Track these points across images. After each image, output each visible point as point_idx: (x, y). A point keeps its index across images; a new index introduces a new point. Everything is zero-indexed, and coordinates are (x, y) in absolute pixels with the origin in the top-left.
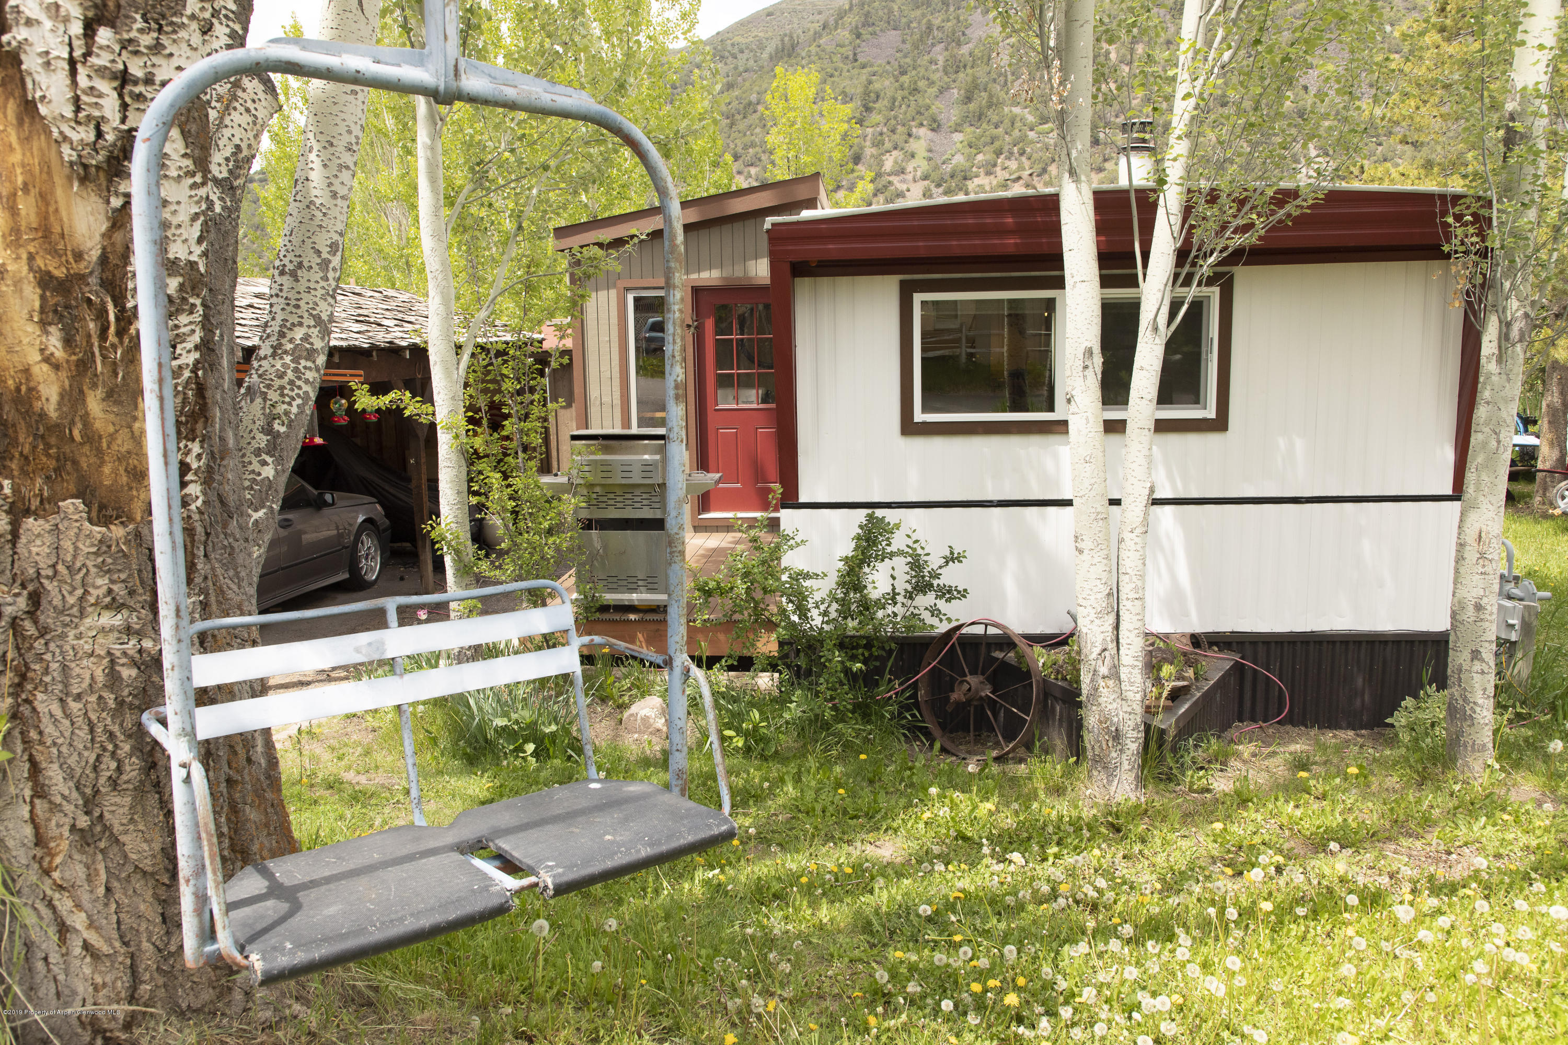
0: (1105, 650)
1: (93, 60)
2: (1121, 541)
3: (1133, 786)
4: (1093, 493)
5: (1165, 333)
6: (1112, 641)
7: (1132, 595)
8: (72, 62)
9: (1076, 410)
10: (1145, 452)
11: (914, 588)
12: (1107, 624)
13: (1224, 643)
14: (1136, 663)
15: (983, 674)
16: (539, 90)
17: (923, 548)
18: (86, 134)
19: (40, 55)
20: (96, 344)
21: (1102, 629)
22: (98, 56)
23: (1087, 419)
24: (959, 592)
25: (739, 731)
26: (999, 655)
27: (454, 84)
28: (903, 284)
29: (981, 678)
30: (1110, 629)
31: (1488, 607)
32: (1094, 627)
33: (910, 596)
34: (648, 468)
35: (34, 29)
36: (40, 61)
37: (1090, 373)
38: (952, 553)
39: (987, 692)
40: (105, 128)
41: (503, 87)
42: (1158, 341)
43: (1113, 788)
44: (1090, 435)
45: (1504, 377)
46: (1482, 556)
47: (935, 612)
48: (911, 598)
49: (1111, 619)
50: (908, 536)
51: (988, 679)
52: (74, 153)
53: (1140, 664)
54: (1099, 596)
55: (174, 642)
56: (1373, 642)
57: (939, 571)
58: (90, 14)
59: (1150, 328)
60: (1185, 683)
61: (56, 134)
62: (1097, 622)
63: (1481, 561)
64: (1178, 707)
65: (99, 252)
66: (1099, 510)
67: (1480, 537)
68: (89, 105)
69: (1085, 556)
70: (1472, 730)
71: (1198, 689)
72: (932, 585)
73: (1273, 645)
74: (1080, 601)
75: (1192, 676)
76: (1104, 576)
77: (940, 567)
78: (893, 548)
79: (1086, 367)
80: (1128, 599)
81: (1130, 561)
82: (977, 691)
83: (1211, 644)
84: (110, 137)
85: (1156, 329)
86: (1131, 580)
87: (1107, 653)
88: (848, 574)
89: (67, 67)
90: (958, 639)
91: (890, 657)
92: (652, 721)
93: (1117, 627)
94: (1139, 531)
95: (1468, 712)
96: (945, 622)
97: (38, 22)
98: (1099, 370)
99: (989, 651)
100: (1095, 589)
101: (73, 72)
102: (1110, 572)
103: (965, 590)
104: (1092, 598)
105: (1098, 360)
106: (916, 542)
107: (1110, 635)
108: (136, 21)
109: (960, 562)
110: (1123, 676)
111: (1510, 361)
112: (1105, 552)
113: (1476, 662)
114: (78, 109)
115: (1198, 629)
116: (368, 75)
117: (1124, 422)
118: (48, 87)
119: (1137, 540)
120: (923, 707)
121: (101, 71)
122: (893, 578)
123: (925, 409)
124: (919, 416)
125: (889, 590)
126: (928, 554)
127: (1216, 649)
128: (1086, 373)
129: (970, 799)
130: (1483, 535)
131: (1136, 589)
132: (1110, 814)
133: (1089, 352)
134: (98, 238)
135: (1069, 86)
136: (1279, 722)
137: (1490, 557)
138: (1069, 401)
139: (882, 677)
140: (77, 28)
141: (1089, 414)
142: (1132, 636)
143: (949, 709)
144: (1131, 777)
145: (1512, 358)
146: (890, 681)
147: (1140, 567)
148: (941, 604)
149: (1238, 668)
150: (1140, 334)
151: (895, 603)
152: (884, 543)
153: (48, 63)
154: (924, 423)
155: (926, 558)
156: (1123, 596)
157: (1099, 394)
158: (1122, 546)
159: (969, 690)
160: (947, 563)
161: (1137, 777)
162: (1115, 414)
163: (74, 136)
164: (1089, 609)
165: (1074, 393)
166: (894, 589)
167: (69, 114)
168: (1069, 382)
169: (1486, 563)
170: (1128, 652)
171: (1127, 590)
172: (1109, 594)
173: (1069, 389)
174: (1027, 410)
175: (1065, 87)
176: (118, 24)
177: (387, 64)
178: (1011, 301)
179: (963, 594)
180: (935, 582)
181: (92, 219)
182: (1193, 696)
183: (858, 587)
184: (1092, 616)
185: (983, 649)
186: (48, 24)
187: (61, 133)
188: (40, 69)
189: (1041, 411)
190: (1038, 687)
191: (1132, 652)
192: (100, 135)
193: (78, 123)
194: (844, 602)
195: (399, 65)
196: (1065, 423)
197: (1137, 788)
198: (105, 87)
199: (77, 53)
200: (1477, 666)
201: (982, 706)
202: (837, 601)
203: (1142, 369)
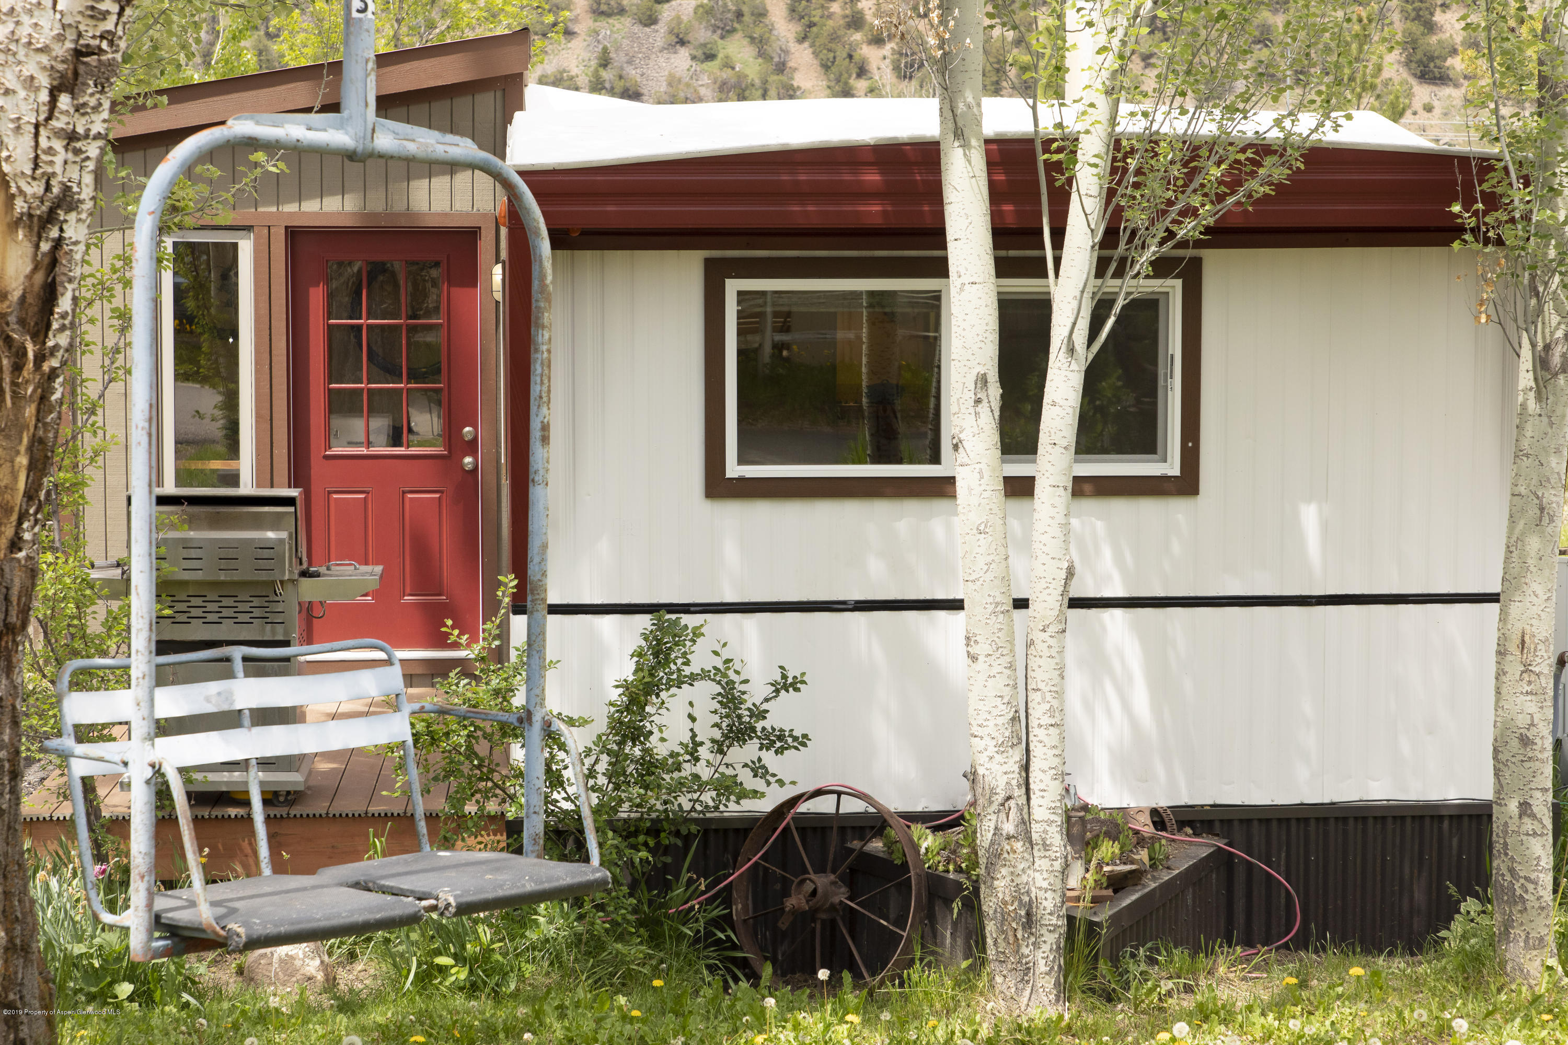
0: (1009, 798)
1: (54, 123)
2: (1030, 644)
3: (1052, 997)
4: (990, 575)
5: (1084, 355)
6: (1019, 786)
7: (1046, 720)
8: (37, 126)
9: (966, 460)
10: (1060, 519)
11: (726, 736)
12: (1012, 761)
13: (1202, 822)
14: (1053, 817)
15: (834, 872)
16: (433, 141)
17: (737, 672)
18: (37, 188)
19: (12, 121)
20: (8, 380)
21: (1005, 768)
22: (58, 119)
23: (981, 472)
24: (795, 739)
25: (459, 958)
26: (856, 844)
27: (369, 146)
28: (709, 264)
29: (832, 877)
30: (1016, 768)
31: (1538, 741)
32: (994, 766)
33: (720, 748)
34: (266, 554)
35: (10, 97)
36: (12, 126)
37: (984, 409)
38: (784, 677)
39: (841, 896)
40: (53, 182)
41: (405, 143)
42: (1074, 366)
43: (1025, 1000)
44: (986, 495)
45: (1545, 420)
46: (1527, 670)
47: (759, 770)
48: (721, 752)
49: (1017, 755)
50: (716, 653)
51: (841, 878)
52: (26, 205)
53: (1058, 820)
54: (1000, 721)
55: (147, 653)
56: (1422, 817)
57: (765, 706)
58: (55, 83)
59: (1064, 349)
60: (1134, 867)
61: (13, 190)
62: (998, 758)
63: (1525, 675)
64: (1121, 899)
65: (21, 292)
66: (998, 599)
67: (1523, 642)
68: (46, 163)
69: (981, 665)
70: (1524, 918)
71: (1154, 879)
72: (753, 730)
73: (1274, 824)
74: (975, 730)
75: (1146, 859)
76: (1007, 692)
77: (767, 700)
78: (695, 668)
79: (978, 401)
80: (1040, 726)
81: (1042, 674)
82: (826, 896)
83: (1182, 825)
84: (56, 190)
85: (1071, 350)
86: (1044, 698)
87: (1012, 803)
88: (627, 709)
89: (33, 131)
90: (793, 818)
91: (687, 848)
92: (298, 963)
93: (1026, 768)
94: (1052, 629)
95: (1519, 892)
96: (775, 786)
97: (14, 92)
98: (996, 405)
99: (843, 840)
100: (995, 712)
101: (37, 135)
102: (1015, 687)
103: (805, 736)
104: (991, 724)
105: (995, 391)
106: (728, 661)
107: (1016, 777)
108: (89, 85)
109: (797, 690)
110: (1035, 837)
111: (1551, 398)
112: (1008, 659)
113: (1526, 820)
114: (36, 166)
115: (1163, 802)
116: (305, 143)
117: (1032, 479)
118: (15, 148)
119: (1051, 642)
120: (739, 927)
121: (58, 133)
122: (692, 718)
123: (742, 460)
124: (734, 469)
125: (686, 738)
126: (746, 681)
127: (1189, 831)
128: (979, 409)
129: (823, 1019)
130: (1527, 638)
131: (1051, 712)
132: (1019, 1028)
133: (983, 381)
134: (22, 279)
135: (952, 23)
136: (1286, 946)
137: (1537, 669)
138: (956, 447)
139: (677, 878)
140: (44, 96)
141: (983, 466)
142: (1047, 778)
143: (784, 924)
144: (1049, 983)
145: (1554, 394)
146: (690, 882)
147: (1057, 680)
148: (768, 758)
149: (1220, 859)
150: (1052, 357)
151: (697, 759)
152: (679, 661)
153: (18, 128)
154: (742, 480)
155: (743, 687)
156: (1033, 722)
157: (996, 438)
158: (1032, 651)
159: (814, 893)
160: (777, 691)
161: (1057, 984)
162: (1018, 469)
163: (29, 190)
164: (987, 740)
165: (962, 436)
166: (694, 736)
167: (28, 172)
168: (955, 420)
169: (1533, 677)
170: (1041, 801)
171: (1038, 713)
172: (1013, 719)
173: (955, 431)
174: (900, 462)
175: (946, 26)
176: (76, 91)
177: (316, 130)
178: (872, 294)
179: (802, 741)
180: (759, 726)
181: (20, 261)
182: (1144, 886)
183: (636, 734)
184: (992, 750)
185: (834, 836)
186: (22, 93)
187: (18, 187)
188: (9, 133)
189: (920, 462)
190: (918, 884)
191: (1046, 802)
192: (48, 188)
193: (34, 179)
194: (618, 758)
195: (325, 130)
196: (951, 480)
197: (1057, 1000)
198: (58, 145)
199: (42, 118)
200: (1528, 825)
201: (833, 922)
202: (609, 753)
203: (1054, 404)
